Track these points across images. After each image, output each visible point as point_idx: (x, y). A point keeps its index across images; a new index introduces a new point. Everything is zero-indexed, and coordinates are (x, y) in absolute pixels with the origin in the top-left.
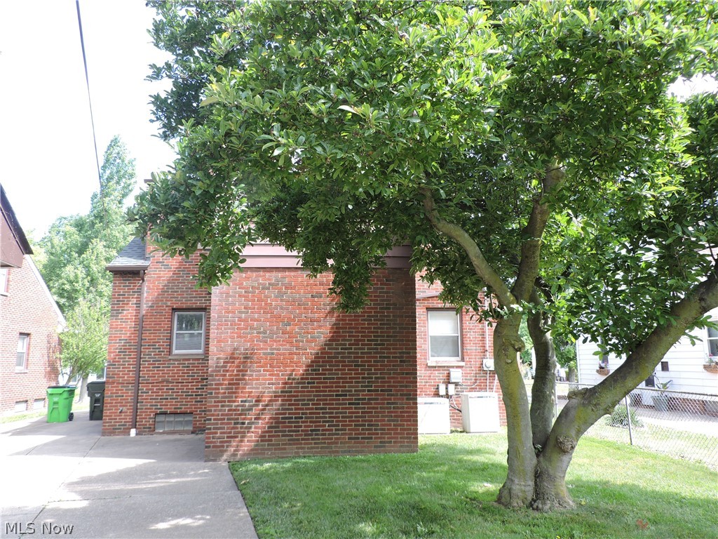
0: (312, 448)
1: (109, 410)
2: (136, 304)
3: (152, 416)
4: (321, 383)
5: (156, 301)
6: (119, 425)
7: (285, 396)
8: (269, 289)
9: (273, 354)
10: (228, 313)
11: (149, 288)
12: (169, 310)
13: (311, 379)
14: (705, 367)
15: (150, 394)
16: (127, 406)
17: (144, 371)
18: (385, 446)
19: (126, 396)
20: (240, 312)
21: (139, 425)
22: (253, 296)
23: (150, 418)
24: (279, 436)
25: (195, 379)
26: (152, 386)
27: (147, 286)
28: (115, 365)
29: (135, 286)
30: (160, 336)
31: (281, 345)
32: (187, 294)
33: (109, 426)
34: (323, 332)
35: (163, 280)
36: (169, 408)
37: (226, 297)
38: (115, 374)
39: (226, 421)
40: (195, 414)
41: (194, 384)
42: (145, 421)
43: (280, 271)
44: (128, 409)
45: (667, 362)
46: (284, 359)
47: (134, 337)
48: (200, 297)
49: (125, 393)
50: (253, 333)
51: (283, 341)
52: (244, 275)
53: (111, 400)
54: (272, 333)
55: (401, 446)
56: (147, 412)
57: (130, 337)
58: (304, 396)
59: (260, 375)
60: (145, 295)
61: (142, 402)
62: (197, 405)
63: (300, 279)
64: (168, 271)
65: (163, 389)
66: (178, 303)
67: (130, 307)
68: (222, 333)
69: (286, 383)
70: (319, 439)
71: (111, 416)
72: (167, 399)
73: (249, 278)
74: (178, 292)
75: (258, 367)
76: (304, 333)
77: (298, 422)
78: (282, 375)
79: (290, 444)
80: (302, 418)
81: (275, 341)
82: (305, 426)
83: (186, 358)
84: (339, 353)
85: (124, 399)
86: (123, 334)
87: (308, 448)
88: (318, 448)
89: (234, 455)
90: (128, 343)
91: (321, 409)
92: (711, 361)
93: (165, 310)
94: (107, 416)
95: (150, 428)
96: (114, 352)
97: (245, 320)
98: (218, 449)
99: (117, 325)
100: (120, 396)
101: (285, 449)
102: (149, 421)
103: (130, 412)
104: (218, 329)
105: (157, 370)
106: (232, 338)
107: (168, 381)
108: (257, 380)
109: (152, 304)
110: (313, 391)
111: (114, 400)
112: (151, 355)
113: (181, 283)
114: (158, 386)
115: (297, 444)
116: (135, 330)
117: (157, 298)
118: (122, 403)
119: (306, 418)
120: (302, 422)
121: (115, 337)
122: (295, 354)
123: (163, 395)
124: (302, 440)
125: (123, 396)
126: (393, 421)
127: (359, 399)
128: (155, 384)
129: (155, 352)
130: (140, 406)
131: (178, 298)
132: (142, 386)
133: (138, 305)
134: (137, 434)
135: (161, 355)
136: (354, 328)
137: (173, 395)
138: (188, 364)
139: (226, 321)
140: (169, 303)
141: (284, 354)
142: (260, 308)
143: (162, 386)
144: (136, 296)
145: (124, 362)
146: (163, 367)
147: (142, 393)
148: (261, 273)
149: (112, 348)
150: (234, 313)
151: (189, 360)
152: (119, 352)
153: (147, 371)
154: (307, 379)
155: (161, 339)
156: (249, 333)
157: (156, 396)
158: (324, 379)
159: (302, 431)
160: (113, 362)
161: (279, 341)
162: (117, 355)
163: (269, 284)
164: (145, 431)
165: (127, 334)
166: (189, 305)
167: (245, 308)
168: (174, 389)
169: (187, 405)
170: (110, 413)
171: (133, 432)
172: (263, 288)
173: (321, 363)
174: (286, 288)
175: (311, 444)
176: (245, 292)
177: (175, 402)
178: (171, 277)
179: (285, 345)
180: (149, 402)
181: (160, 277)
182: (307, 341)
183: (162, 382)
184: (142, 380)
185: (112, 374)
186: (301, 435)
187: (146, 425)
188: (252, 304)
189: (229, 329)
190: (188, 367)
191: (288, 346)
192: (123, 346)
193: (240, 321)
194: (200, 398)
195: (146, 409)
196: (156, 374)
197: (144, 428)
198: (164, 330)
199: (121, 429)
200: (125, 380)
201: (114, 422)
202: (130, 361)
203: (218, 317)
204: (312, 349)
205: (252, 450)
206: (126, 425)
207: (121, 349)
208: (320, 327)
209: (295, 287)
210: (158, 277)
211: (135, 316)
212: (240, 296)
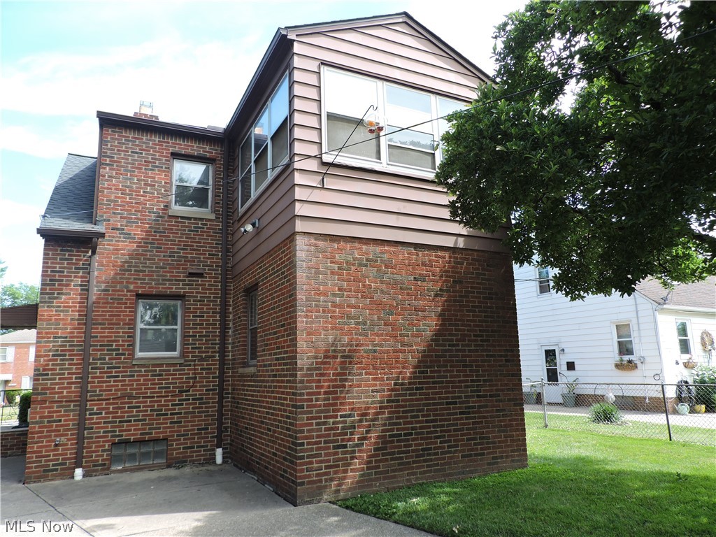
0: (425, 472)
1: (37, 443)
2: (81, 285)
3: (107, 447)
4: (431, 388)
5: (112, 282)
6: (53, 465)
7: (391, 407)
8: (366, 266)
9: (375, 351)
10: (319, 295)
11: (101, 264)
12: (133, 296)
13: (420, 383)
14: (617, 366)
15: (103, 415)
16: (67, 435)
17: (94, 382)
18: (497, 463)
19: (65, 421)
20: (335, 295)
21: (86, 462)
22: (348, 274)
23: (103, 451)
24: (387, 460)
25: (170, 392)
26: (106, 404)
27: (97, 261)
28: (47, 375)
29: (81, 260)
30: (119, 333)
31: (384, 340)
32: (157, 276)
33: (36, 467)
34: (429, 324)
35: (122, 254)
36: (133, 435)
37: (315, 273)
38: (48, 389)
39: (323, 445)
40: (171, 441)
41: (170, 398)
42: (96, 456)
43: (378, 244)
44: (68, 440)
45: (574, 362)
46: (388, 358)
47: (78, 333)
48: (176, 280)
49: (63, 416)
50: (351, 324)
51: (386, 335)
52: (336, 246)
53: (40, 427)
54: (373, 324)
55: (512, 461)
56: (99, 442)
57: (73, 333)
58: (413, 405)
59: (362, 380)
60: (96, 273)
61: (92, 428)
62: (174, 427)
63: (401, 257)
64: (130, 242)
65: (124, 408)
66: (145, 288)
67: (71, 290)
68: (312, 322)
69: (392, 390)
70: (431, 460)
71: (41, 452)
72: (130, 421)
73: (342, 250)
74: (145, 271)
75: (359, 369)
76: (409, 325)
77: (408, 440)
78: (388, 379)
79: (401, 470)
80: (411, 434)
81: (377, 335)
82: (416, 445)
83: (157, 363)
84: (446, 351)
85: (62, 426)
86: (60, 329)
87: (421, 473)
88: (430, 471)
89: (337, 491)
90: (69, 342)
91: (432, 421)
92: (622, 360)
93: (126, 295)
94: (34, 452)
95: (104, 465)
96: (46, 356)
97: (341, 306)
98: (315, 486)
99: (50, 316)
100: (55, 421)
101: (395, 477)
102: (103, 455)
103: (72, 444)
104: (307, 316)
105: (114, 381)
106: (325, 329)
107: (131, 396)
108: (359, 386)
109: (106, 286)
110: (421, 400)
111: (46, 427)
112: (105, 359)
113: (149, 259)
114: (117, 403)
115: (409, 469)
116: (79, 324)
117: (113, 278)
118: (59, 431)
119: (416, 434)
120: (413, 440)
121: (47, 333)
122: (401, 351)
123: (123, 417)
124: (414, 462)
125: (60, 421)
126: (503, 431)
127: (469, 407)
128: (111, 401)
129: (112, 354)
130: (88, 433)
131: (145, 279)
132: (90, 405)
133: (85, 287)
134: (84, 476)
135: (120, 359)
136: (460, 320)
137: (139, 416)
138: (160, 370)
139: (317, 306)
140: (132, 287)
141: (388, 352)
142: (357, 291)
143: (122, 403)
144: (81, 274)
145: (61, 369)
146: (123, 376)
147: (90, 414)
148: (357, 245)
149: (43, 350)
150: (326, 295)
151: (161, 365)
152: (53, 355)
153: (98, 382)
154: (415, 383)
155: (120, 337)
156: (345, 324)
157: (113, 417)
158: (433, 383)
159: (413, 451)
160: (44, 370)
161: (382, 335)
162: (50, 360)
163: (367, 260)
164: (96, 471)
165: (66, 328)
166: (161, 289)
167: (339, 290)
168: (139, 407)
169: (160, 428)
170: (38, 447)
171: (79, 473)
172: (360, 265)
173: (429, 362)
174: (387, 267)
175: (423, 467)
176: (339, 268)
177: (142, 425)
178: (134, 250)
179: (388, 340)
180: (102, 428)
181: (117, 250)
182: (412, 336)
183: (122, 397)
184: (90, 396)
185: (42, 389)
186: (412, 457)
187: (98, 461)
188: (348, 285)
189: (322, 317)
190: (160, 375)
191: (391, 342)
192: (60, 346)
193: (335, 307)
194: (178, 418)
195: (97, 437)
196: (113, 386)
197: (94, 466)
198: (124, 324)
199: (56, 470)
200: (64, 397)
201: (46, 461)
202: (72, 369)
203: (308, 300)
204: (419, 345)
205: (358, 482)
206: (65, 464)
207: (57, 351)
208: (425, 318)
209: (396, 265)
210: (114, 249)
211: (80, 303)
212: (332, 273)
